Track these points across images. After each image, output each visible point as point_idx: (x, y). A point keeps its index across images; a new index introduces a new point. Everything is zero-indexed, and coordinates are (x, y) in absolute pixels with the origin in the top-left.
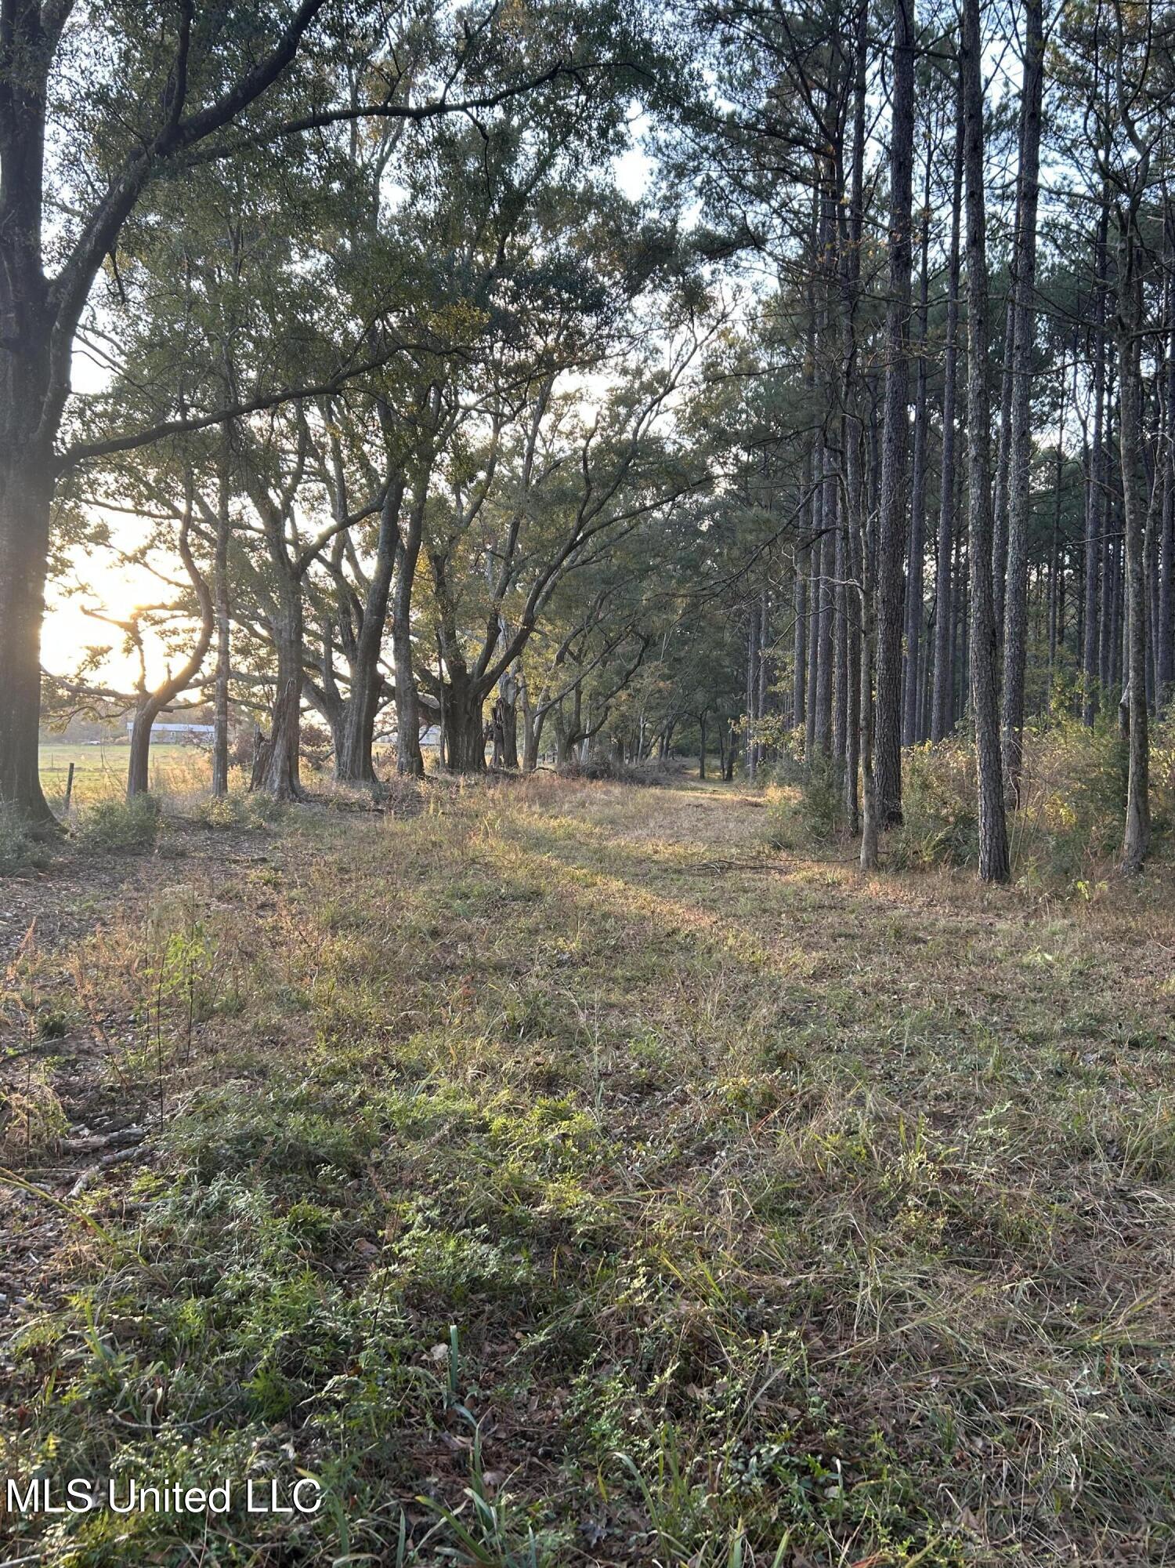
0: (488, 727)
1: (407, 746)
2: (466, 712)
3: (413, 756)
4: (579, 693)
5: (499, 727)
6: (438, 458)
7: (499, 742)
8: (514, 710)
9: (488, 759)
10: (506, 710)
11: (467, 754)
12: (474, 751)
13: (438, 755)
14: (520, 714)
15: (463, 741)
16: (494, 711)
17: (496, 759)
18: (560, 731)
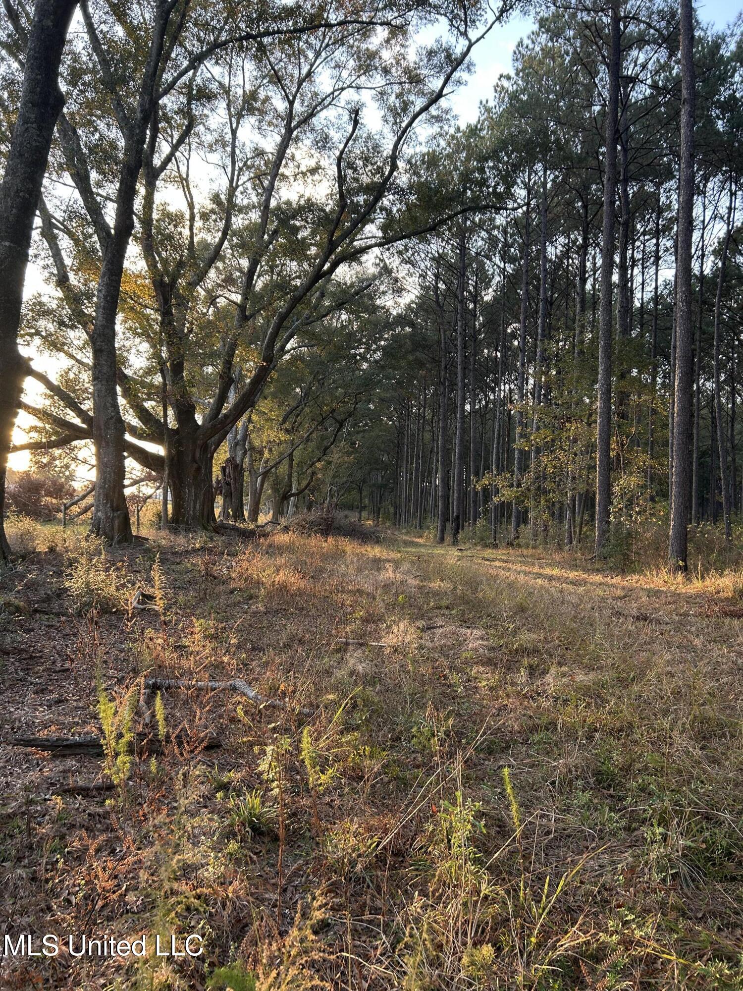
0: (218, 482)
1: (107, 496)
2: (194, 460)
3: (114, 509)
4: (291, 460)
5: (228, 484)
6: (160, 102)
7: (228, 496)
8: (242, 468)
9: (217, 511)
10: (234, 468)
11: (193, 507)
12: (203, 504)
13: (160, 508)
14: (246, 473)
15: (189, 492)
16: (224, 469)
17: (225, 513)
18: (275, 489)
